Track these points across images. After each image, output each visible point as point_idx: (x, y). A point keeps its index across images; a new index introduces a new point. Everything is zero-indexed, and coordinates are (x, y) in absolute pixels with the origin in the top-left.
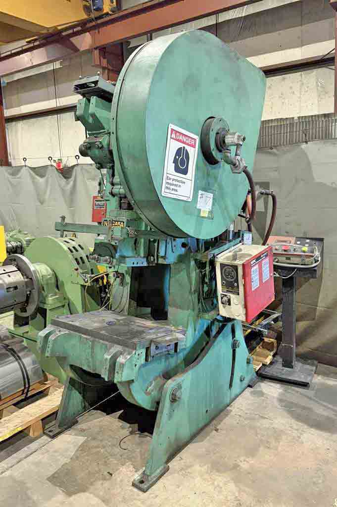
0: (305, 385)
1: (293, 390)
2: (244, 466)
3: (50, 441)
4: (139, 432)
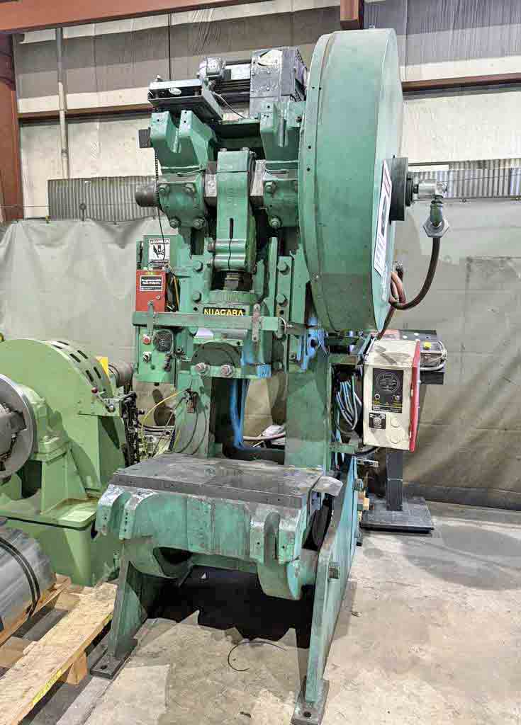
0: (425, 532)
1: (415, 541)
2: (426, 658)
3: (110, 684)
4: (247, 640)
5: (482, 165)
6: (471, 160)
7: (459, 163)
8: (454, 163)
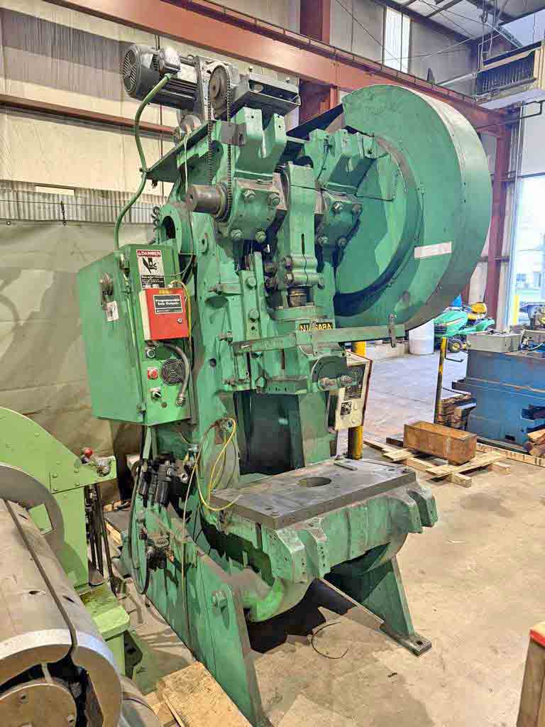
5: (105, 195)
6: (95, 188)
7: (85, 190)
8: (81, 189)
